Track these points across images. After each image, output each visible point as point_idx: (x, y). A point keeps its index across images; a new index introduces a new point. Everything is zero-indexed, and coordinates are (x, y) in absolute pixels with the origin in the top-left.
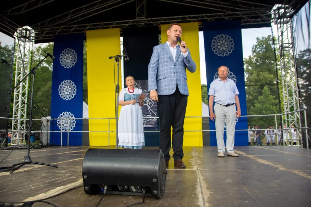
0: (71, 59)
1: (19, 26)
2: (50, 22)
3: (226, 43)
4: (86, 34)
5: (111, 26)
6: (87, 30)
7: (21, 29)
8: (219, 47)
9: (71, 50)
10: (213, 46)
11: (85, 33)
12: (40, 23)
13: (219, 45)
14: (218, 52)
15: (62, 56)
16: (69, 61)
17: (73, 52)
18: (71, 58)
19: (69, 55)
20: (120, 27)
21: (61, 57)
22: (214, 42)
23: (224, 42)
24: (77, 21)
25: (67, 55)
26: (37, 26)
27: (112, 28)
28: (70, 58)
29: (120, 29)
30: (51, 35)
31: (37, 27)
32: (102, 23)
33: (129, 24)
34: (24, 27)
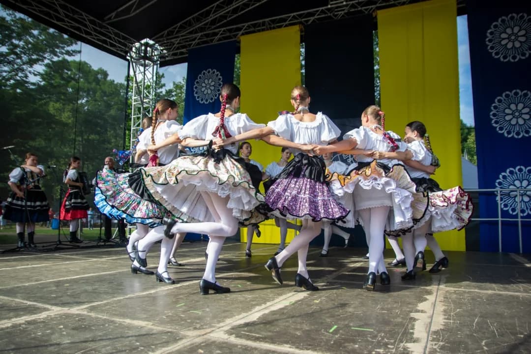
0: (212, 88)
1: (135, 40)
2: (181, 27)
3: (523, 32)
4: (239, 42)
5: (285, 24)
6: (243, 34)
7: (137, 45)
8: (504, 42)
9: (214, 72)
10: (490, 41)
11: (238, 40)
12: (166, 32)
13: (504, 39)
14: (502, 54)
15: (197, 82)
16: (209, 92)
17: (217, 75)
18: (213, 86)
19: (210, 80)
20: (300, 23)
21: (196, 85)
22: (491, 33)
23: (516, 29)
24: (225, 21)
25: (206, 81)
26: (162, 36)
27: (286, 26)
28: (211, 86)
29: (300, 27)
30: (184, 50)
31: (161, 39)
32: (267, 20)
33: (316, 17)
34: (143, 42)
